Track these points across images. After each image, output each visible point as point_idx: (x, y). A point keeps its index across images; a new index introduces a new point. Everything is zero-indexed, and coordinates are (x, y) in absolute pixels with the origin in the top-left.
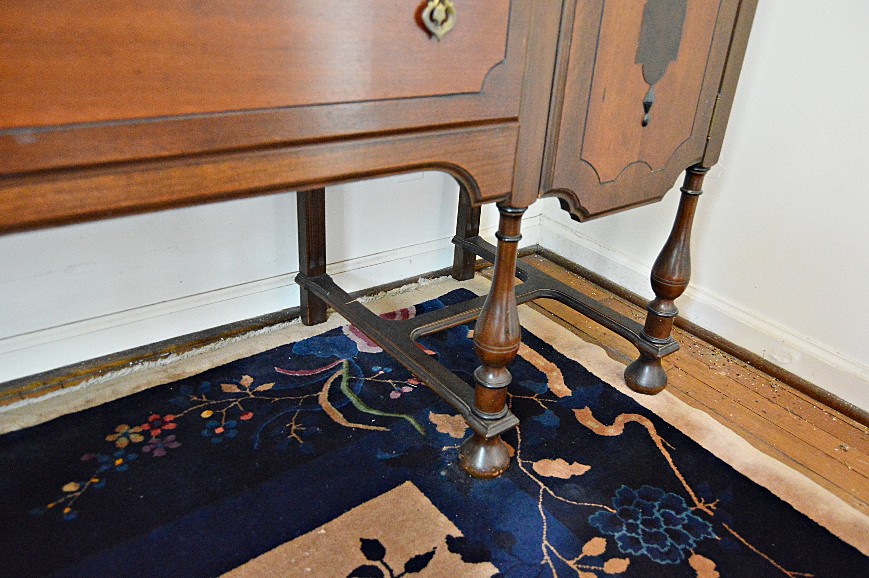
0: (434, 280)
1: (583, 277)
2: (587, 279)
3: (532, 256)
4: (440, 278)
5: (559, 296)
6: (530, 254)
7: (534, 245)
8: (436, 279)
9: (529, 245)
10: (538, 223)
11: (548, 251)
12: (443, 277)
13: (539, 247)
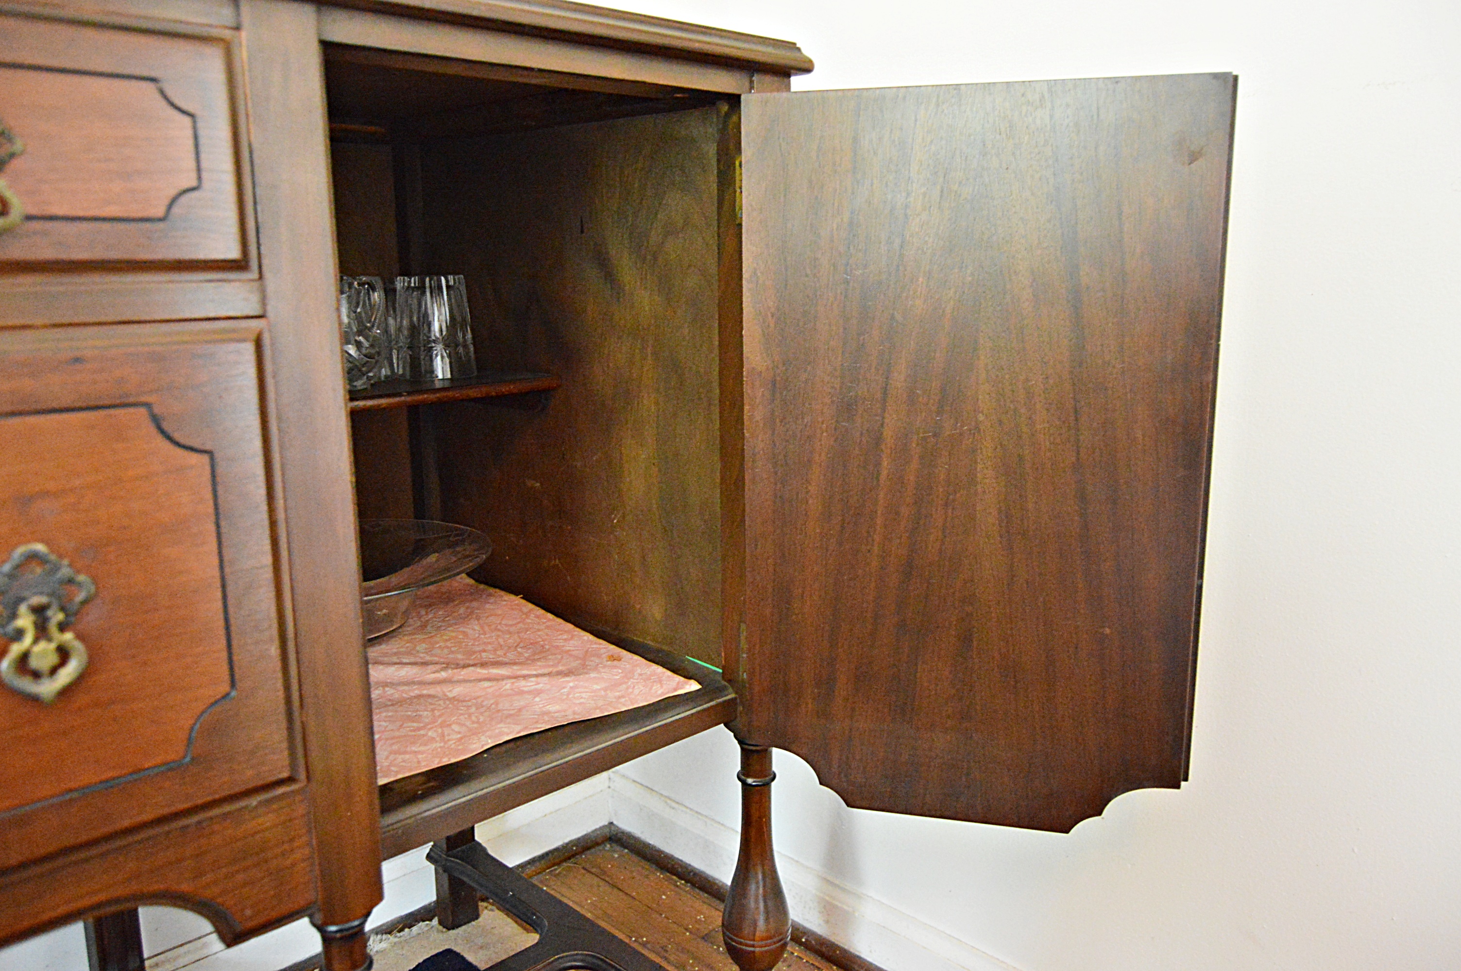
0: (401, 934)
1: (687, 881)
2: (693, 885)
3: (601, 848)
4: (414, 929)
5: (595, 961)
6: (598, 844)
7: (604, 826)
8: (407, 930)
9: (594, 828)
10: (607, 785)
11: (629, 836)
12: (421, 923)
13: (613, 828)
